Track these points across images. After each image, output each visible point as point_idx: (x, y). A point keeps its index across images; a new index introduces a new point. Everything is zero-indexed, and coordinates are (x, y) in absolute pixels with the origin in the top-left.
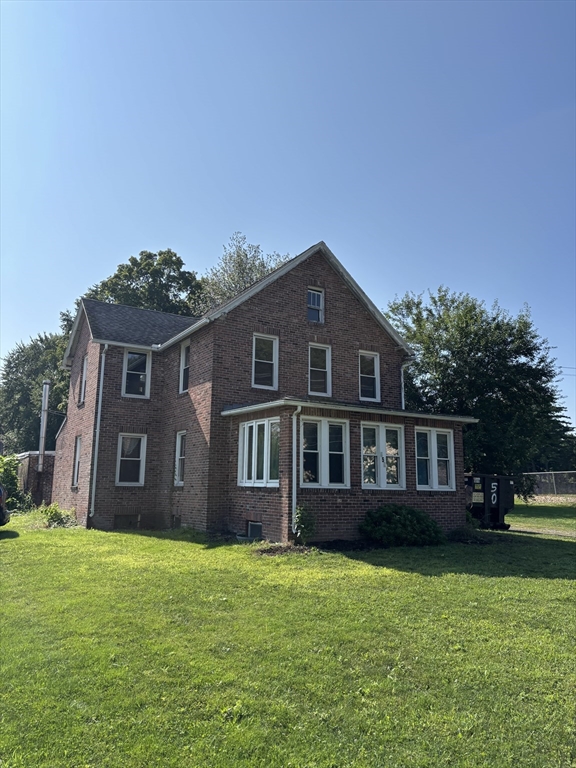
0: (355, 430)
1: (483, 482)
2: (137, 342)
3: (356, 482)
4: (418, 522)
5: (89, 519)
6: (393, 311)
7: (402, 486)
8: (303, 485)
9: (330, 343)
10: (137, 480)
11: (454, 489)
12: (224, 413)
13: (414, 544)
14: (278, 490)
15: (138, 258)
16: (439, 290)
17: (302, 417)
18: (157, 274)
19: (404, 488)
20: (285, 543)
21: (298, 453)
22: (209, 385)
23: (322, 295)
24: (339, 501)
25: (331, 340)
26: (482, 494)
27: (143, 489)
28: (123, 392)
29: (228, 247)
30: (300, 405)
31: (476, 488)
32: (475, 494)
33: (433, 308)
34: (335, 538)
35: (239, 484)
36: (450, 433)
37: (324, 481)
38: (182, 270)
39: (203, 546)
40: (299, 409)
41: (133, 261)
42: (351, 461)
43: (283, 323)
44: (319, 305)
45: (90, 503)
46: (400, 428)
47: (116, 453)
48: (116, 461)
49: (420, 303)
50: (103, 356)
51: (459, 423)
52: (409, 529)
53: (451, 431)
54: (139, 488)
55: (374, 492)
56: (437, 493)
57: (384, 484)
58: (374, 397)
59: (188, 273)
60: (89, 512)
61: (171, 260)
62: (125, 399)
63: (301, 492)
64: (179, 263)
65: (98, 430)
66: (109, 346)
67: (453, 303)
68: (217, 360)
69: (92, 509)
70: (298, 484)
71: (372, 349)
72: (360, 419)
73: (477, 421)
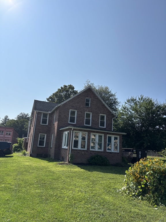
0: (89, 135)
1: (136, 151)
2: (45, 111)
3: (88, 148)
4: (102, 159)
5: (30, 154)
6: (128, 102)
7: (102, 150)
8: (73, 148)
9: (91, 112)
10: (43, 146)
11: (119, 152)
12: (60, 129)
13: (100, 165)
14: (67, 149)
15: (63, 87)
16: (141, 96)
17: (74, 131)
18: (67, 91)
19: (103, 151)
20: (67, 162)
21: (72, 140)
22: (57, 122)
23: (90, 100)
24: (83, 153)
25: (92, 111)
26: (136, 155)
27: (45, 148)
28: (41, 123)
29: (85, 84)
30: (73, 128)
31: (134, 153)
32: (133, 154)
33: (139, 101)
34: (81, 162)
35: (62, 148)
36: (118, 137)
37: (79, 147)
38: (74, 90)
39: (48, 162)
40: (73, 129)
41: (62, 88)
42: (87, 143)
43: (78, 107)
44: (89, 102)
45: (31, 150)
46: (103, 135)
47: (38, 139)
48: (38, 140)
49: (136, 99)
50: (37, 114)
51: (121, 134)
52: (99, 161)
53: (119, 136)
54: (44, 147)
55: (93, 151)
56: (113, 153)
57: (96, 149)
58: (104, 126)
59: (75, 91)
60: (31, 153)
61: (71, 87)
62: (41, 125)
63: (72, 150)
64: (73, 88)
65: (34, 133)
66: (38, 112)
67: (145, 100)
68: (59, 116)
69: (31, 152)
70: (71, 148)
71: (104, 114)
72: (91, 132)
73: (126, 134)
